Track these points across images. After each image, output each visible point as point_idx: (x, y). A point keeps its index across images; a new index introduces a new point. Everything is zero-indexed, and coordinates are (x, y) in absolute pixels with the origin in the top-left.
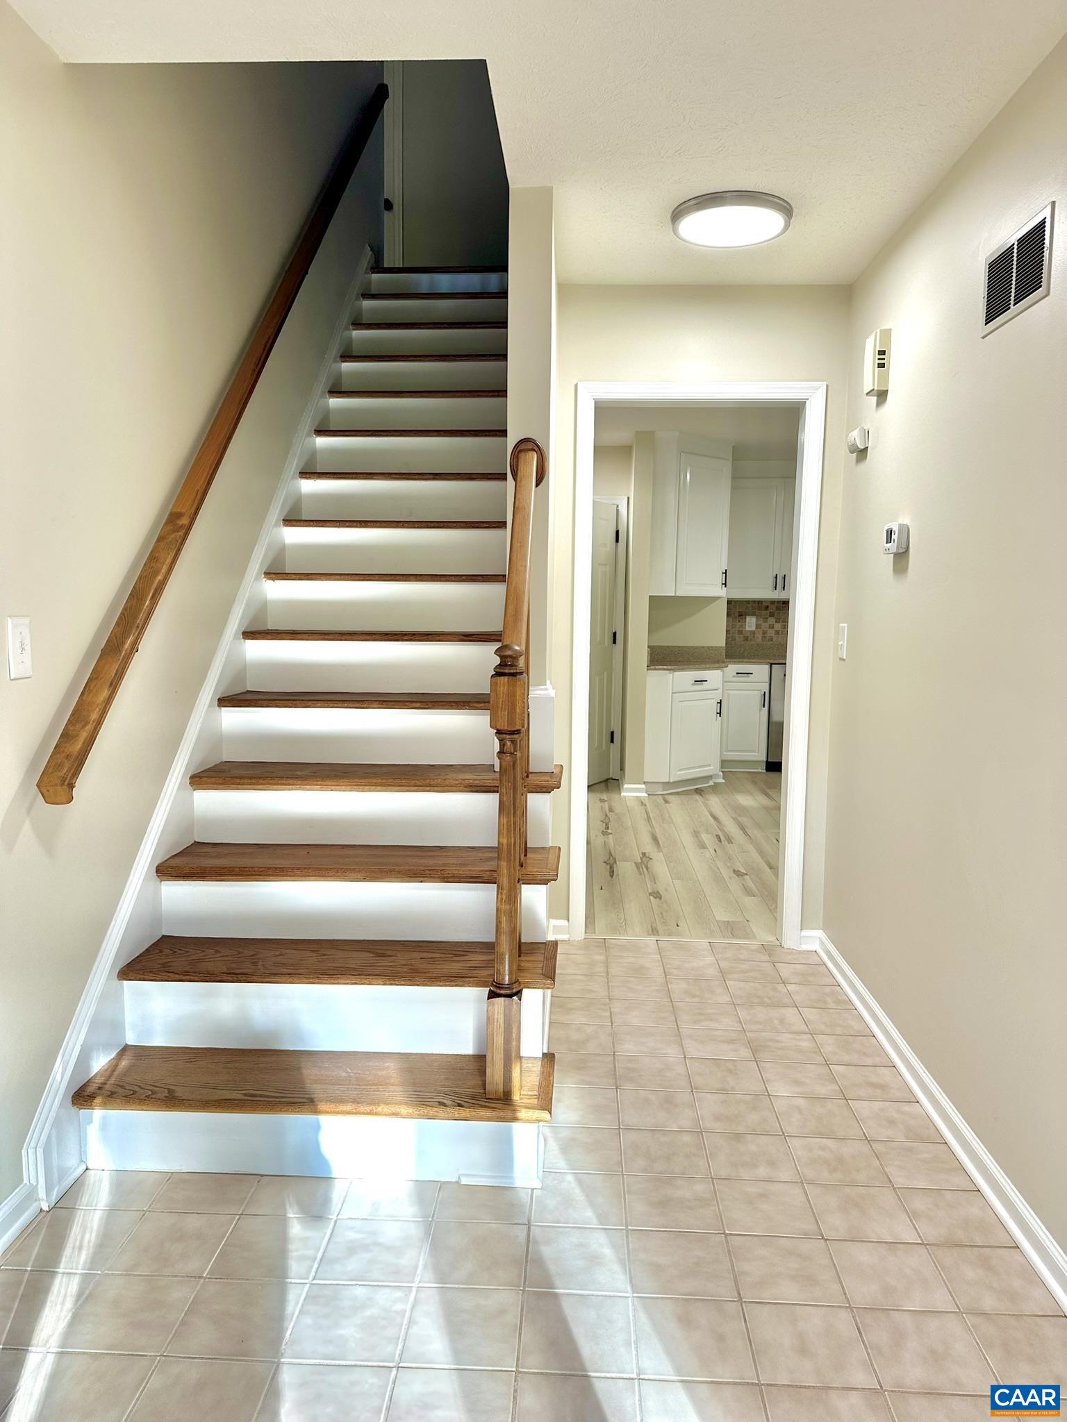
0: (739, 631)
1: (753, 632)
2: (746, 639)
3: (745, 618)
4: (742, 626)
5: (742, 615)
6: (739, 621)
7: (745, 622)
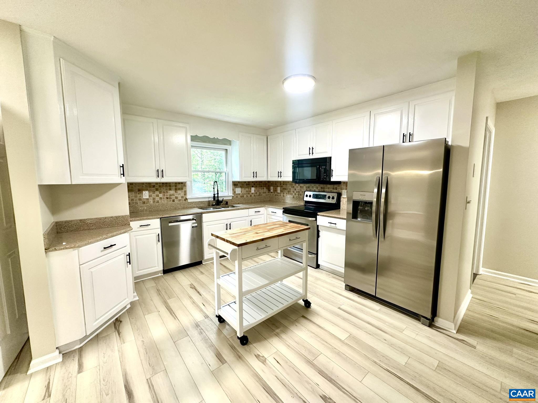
0: (139, 199)
1: (148, 199)
2: (144, 203)
3: (142, 192)
4: (140, 196)
5: (140, 191)
6: (139, 194)
7: (142, 194)
